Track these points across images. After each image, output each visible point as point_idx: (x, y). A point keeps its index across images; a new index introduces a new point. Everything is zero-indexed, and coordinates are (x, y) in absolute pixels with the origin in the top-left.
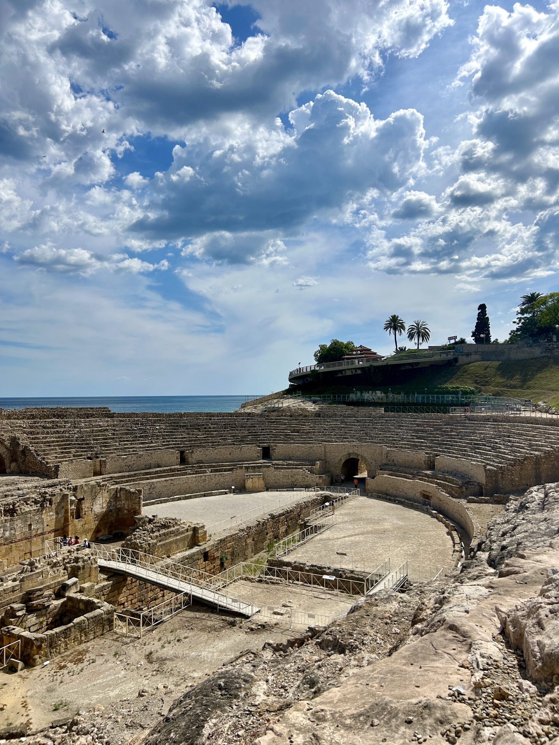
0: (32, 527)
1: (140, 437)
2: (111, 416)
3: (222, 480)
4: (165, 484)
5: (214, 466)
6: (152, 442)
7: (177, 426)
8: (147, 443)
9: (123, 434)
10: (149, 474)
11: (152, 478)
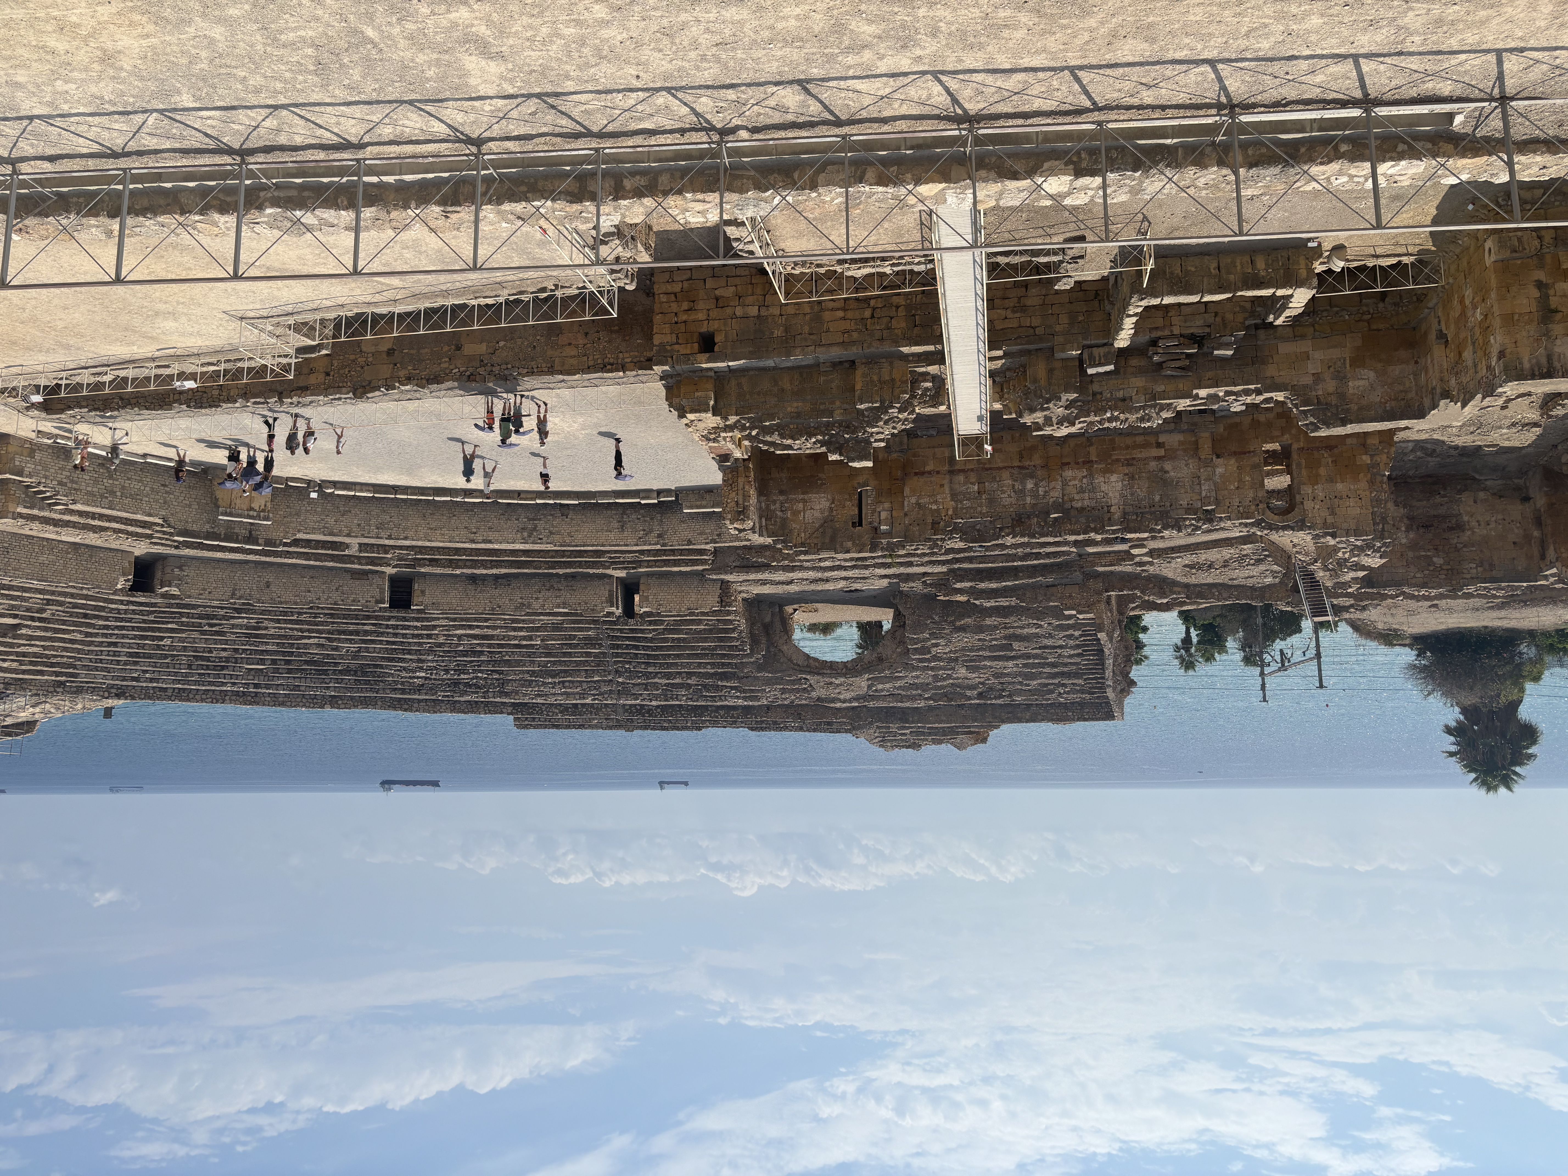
0: (976, 487)
1: (481, 653)
2: (517, 708)
3: (331, 521)
4: (491, 536)
5: (333, 558)
6: (460, 637)
7: (365, 674)
8: (475, 637)
9: (518, 663)
10: (512, 564)
11: (513, 552)
